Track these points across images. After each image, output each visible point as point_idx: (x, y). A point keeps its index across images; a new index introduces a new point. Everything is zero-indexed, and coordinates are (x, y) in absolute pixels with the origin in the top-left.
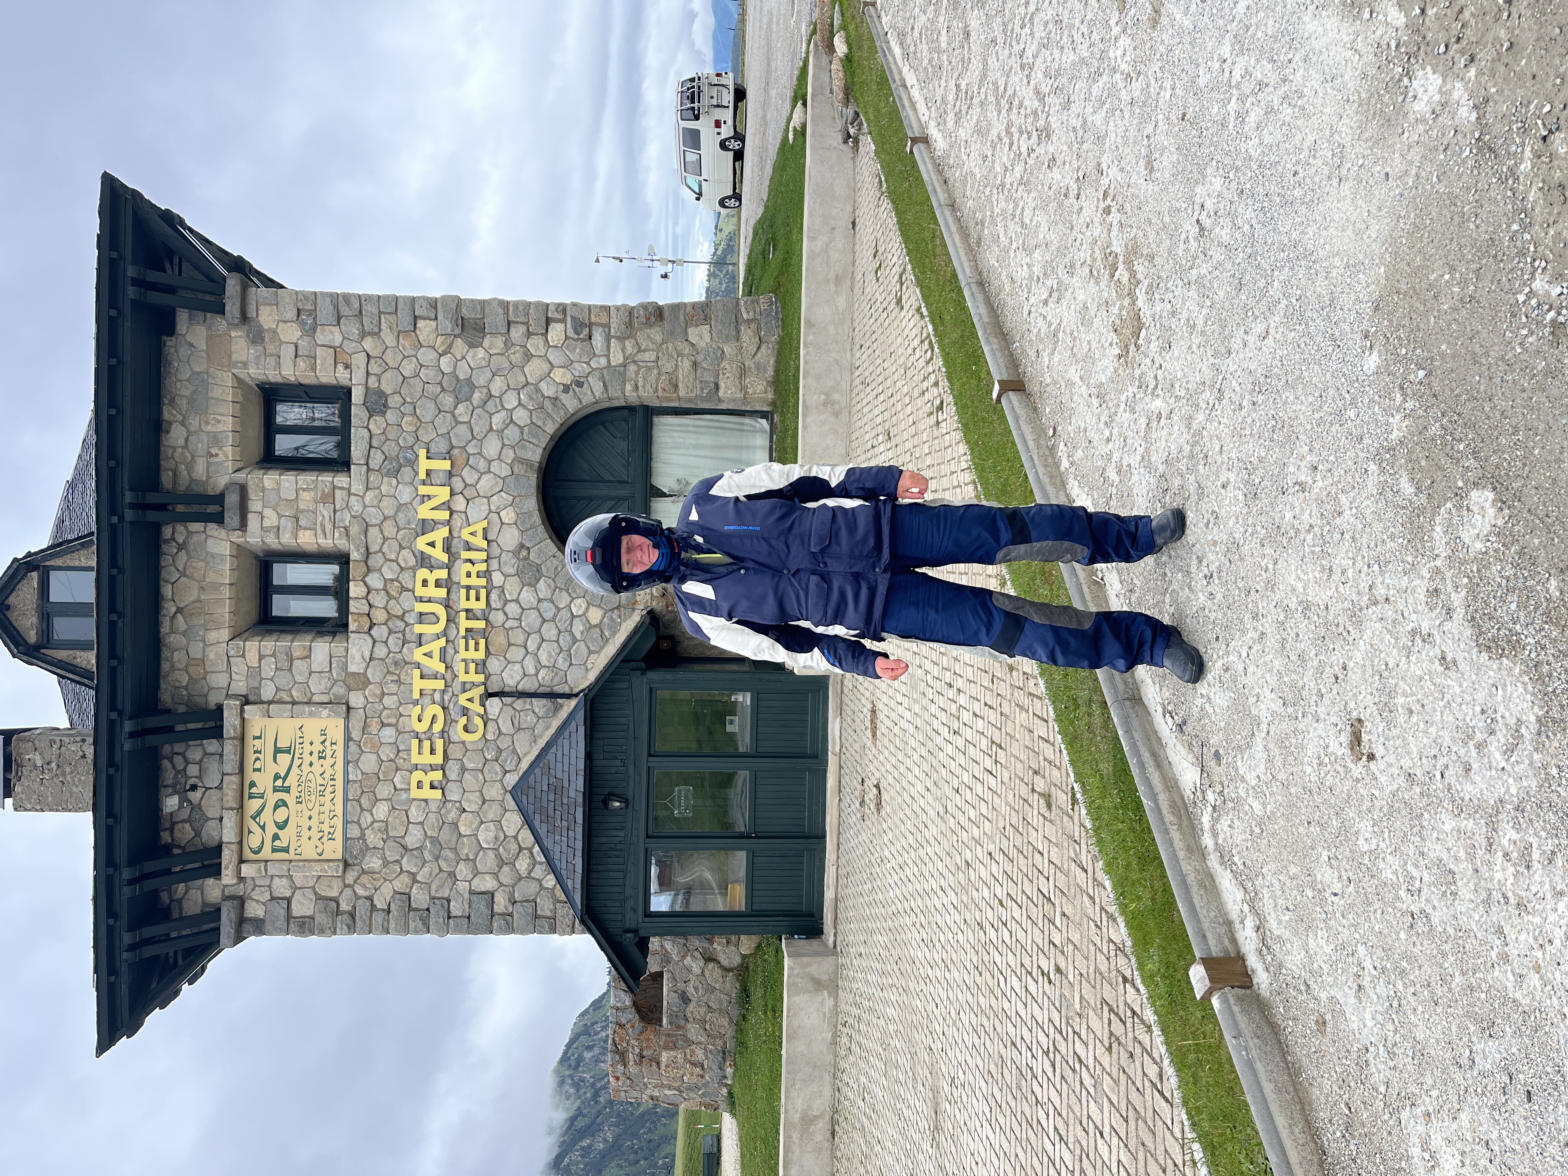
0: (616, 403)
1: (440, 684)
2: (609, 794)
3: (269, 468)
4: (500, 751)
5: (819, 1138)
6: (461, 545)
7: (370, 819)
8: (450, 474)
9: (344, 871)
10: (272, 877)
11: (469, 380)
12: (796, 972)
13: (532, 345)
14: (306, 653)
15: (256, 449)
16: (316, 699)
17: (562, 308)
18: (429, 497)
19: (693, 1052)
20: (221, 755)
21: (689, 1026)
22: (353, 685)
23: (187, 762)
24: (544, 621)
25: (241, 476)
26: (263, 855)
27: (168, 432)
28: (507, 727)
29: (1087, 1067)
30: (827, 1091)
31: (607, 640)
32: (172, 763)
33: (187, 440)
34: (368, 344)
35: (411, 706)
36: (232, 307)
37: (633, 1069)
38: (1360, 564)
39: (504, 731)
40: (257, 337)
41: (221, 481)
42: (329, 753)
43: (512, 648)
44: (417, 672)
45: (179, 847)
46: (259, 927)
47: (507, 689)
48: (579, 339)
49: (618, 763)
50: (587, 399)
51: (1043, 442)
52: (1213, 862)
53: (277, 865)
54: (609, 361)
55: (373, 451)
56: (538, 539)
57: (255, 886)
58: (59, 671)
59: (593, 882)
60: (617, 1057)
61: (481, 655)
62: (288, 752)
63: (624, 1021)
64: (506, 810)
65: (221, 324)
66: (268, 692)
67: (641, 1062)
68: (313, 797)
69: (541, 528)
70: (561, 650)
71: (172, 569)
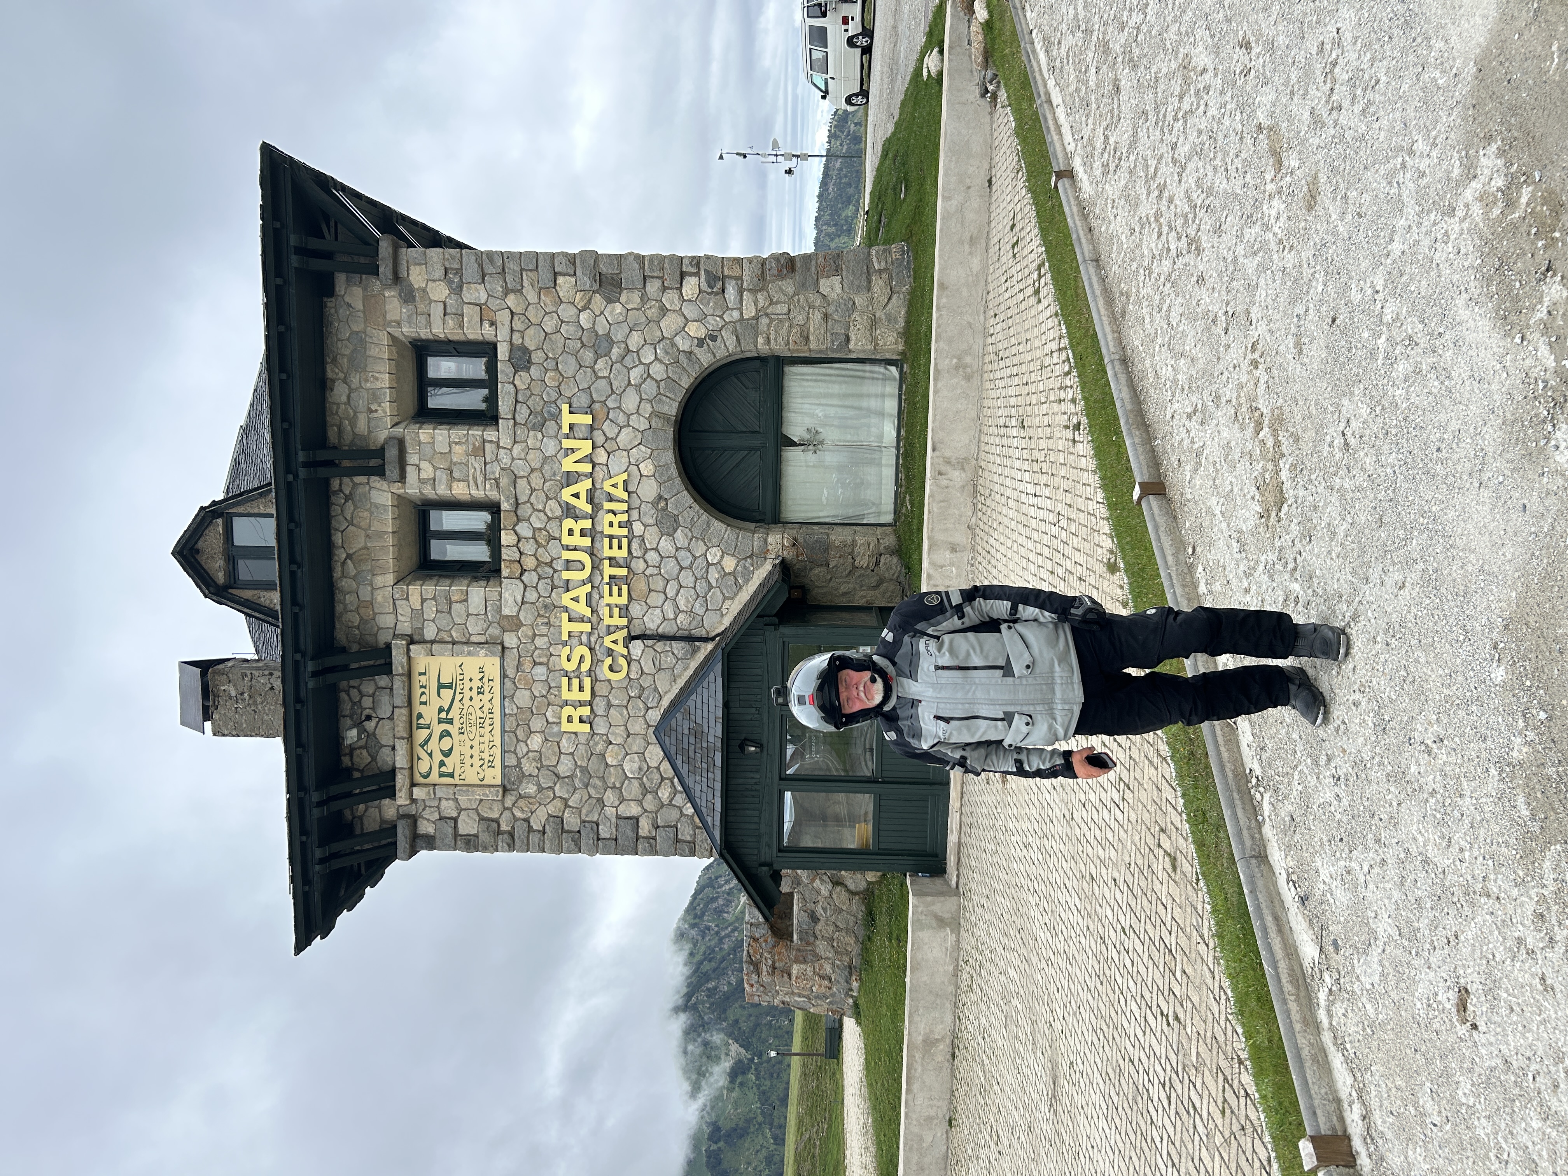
0: (748, 355)
1: (587, 627)
2: (746, 739)
3: (424, 423)
4: (643, 689)
5: (940, 1058)
6: (604, 496)
7: (525, 750)
8: (592, 428)
9: (503, 796)
10: (440, 799)
11: (607, 335)
12: (920, 910)
13: (668, 299)
14: (463, 597)
15: (410, 404)
16: (474, 639)
17: (696, 261)
18: (573, 451)
19: (821, 967)
20: (391, 689)
21: (818, 943)
22: (507, 627)
23: (362, 695)
24: (682, 568)
25: (399, 431)
26: (431, 779)
27: (332, 390)
28: (648, 668)
29: (1201, 1116)
30: (949, 1018)
31: (741, 587)
32: (349, 695)
33: (349, 397)
34: (511, 300)
35: (560, 646)
36: (385, 269)
37: (765, 978)
38: (1476, 853)
39: (646, 670)
40: (409, 296)
41: (382, 435)
42: (487, 689)
43: (652, 594)
44: (565, 616)
45: (358, 770)
46: (430, 843)
47: (648, 632)
48: (712, 293)
49: (753, 710)
50: (721, 353)
51: (1181, 557)
52: (1327, 1038)
53: (444, 789)
54: (742, 313)
55: (519, 405)
56: (675, 491)
57: (426, 806)
58: (246, 610)
59: (731, 819)
60: (752, 968)
61: (624, 600)
62: (450, 686)
63: (757, 935)
64: (649, 744)
65: (376, 285)
66: (430, 632)
67: (773, 972)
68: (474, 728)
69: (678, 481)
70: (698, 596)
71: (341, 518)
